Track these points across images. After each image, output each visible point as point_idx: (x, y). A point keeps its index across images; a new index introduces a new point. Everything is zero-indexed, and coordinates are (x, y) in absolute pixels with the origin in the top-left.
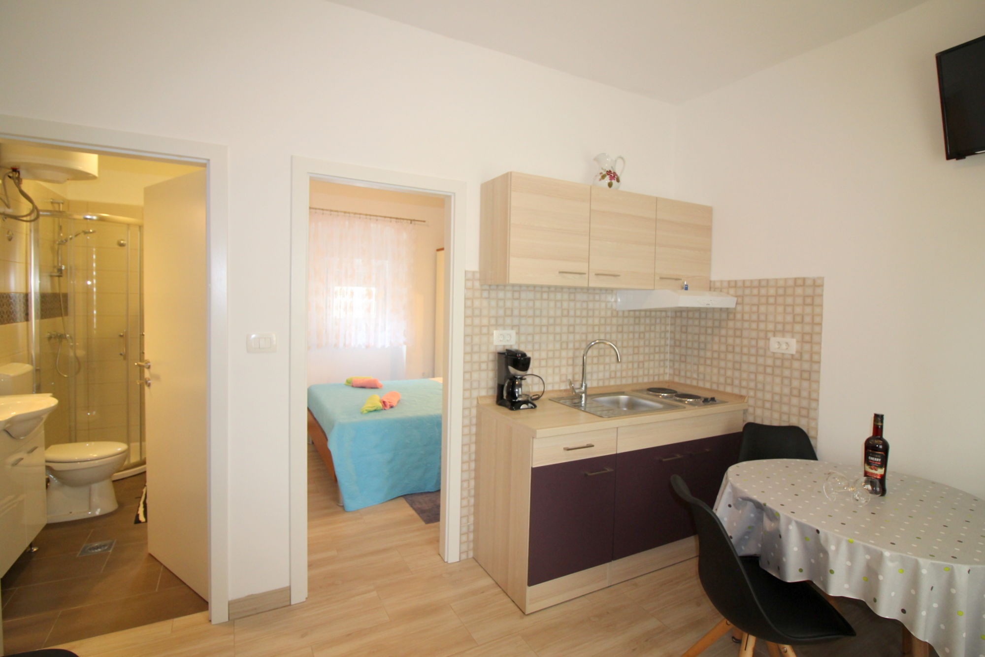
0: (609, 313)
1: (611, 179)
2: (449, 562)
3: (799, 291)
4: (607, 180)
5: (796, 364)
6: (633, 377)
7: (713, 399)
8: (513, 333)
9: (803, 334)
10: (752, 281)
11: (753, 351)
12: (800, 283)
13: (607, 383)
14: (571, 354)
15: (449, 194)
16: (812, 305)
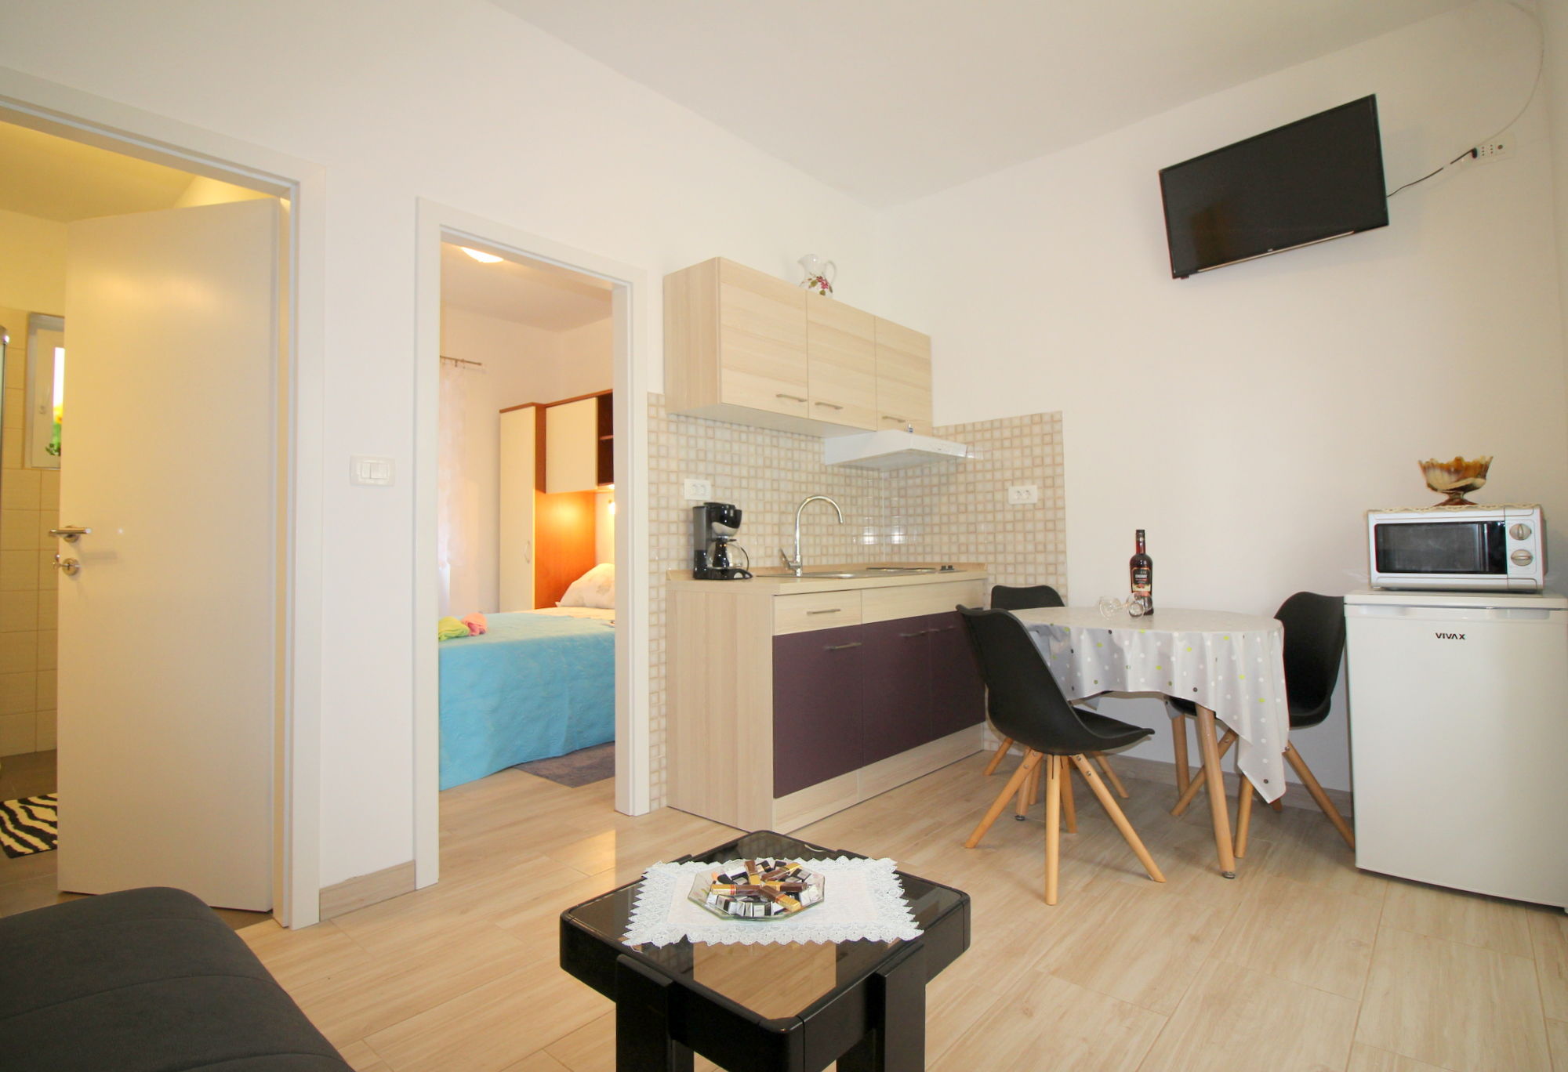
0: (817, 469)
1: (823, 287)
2: (636, 815)
3: (1036, 429)
4: (819, 287)
5: (1039, 515)
6: (847, 555)
7: (950, 567)
8: (708, 483)
9: (1044, 478)
10: (983, 423)
11: (990, 507)
12: (1037, 419)
13: (818, 562)
14: (776, 519)
15: (624, 284)
16: (1052, 443)
